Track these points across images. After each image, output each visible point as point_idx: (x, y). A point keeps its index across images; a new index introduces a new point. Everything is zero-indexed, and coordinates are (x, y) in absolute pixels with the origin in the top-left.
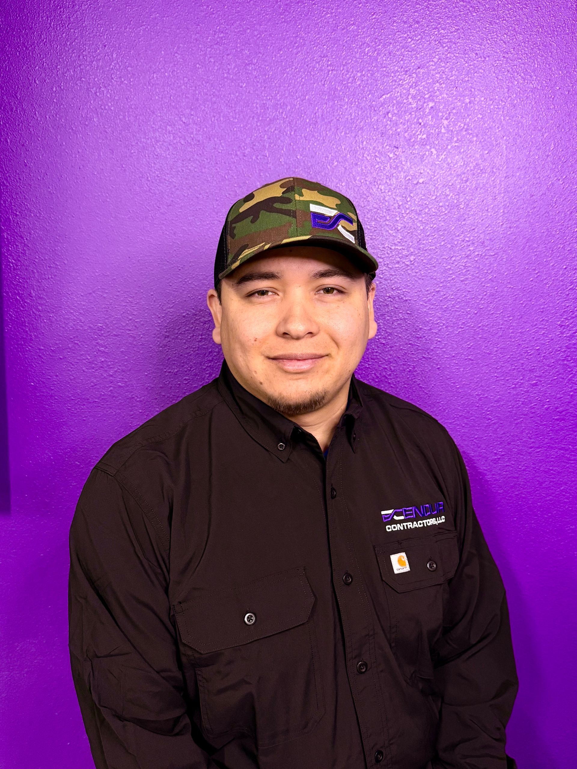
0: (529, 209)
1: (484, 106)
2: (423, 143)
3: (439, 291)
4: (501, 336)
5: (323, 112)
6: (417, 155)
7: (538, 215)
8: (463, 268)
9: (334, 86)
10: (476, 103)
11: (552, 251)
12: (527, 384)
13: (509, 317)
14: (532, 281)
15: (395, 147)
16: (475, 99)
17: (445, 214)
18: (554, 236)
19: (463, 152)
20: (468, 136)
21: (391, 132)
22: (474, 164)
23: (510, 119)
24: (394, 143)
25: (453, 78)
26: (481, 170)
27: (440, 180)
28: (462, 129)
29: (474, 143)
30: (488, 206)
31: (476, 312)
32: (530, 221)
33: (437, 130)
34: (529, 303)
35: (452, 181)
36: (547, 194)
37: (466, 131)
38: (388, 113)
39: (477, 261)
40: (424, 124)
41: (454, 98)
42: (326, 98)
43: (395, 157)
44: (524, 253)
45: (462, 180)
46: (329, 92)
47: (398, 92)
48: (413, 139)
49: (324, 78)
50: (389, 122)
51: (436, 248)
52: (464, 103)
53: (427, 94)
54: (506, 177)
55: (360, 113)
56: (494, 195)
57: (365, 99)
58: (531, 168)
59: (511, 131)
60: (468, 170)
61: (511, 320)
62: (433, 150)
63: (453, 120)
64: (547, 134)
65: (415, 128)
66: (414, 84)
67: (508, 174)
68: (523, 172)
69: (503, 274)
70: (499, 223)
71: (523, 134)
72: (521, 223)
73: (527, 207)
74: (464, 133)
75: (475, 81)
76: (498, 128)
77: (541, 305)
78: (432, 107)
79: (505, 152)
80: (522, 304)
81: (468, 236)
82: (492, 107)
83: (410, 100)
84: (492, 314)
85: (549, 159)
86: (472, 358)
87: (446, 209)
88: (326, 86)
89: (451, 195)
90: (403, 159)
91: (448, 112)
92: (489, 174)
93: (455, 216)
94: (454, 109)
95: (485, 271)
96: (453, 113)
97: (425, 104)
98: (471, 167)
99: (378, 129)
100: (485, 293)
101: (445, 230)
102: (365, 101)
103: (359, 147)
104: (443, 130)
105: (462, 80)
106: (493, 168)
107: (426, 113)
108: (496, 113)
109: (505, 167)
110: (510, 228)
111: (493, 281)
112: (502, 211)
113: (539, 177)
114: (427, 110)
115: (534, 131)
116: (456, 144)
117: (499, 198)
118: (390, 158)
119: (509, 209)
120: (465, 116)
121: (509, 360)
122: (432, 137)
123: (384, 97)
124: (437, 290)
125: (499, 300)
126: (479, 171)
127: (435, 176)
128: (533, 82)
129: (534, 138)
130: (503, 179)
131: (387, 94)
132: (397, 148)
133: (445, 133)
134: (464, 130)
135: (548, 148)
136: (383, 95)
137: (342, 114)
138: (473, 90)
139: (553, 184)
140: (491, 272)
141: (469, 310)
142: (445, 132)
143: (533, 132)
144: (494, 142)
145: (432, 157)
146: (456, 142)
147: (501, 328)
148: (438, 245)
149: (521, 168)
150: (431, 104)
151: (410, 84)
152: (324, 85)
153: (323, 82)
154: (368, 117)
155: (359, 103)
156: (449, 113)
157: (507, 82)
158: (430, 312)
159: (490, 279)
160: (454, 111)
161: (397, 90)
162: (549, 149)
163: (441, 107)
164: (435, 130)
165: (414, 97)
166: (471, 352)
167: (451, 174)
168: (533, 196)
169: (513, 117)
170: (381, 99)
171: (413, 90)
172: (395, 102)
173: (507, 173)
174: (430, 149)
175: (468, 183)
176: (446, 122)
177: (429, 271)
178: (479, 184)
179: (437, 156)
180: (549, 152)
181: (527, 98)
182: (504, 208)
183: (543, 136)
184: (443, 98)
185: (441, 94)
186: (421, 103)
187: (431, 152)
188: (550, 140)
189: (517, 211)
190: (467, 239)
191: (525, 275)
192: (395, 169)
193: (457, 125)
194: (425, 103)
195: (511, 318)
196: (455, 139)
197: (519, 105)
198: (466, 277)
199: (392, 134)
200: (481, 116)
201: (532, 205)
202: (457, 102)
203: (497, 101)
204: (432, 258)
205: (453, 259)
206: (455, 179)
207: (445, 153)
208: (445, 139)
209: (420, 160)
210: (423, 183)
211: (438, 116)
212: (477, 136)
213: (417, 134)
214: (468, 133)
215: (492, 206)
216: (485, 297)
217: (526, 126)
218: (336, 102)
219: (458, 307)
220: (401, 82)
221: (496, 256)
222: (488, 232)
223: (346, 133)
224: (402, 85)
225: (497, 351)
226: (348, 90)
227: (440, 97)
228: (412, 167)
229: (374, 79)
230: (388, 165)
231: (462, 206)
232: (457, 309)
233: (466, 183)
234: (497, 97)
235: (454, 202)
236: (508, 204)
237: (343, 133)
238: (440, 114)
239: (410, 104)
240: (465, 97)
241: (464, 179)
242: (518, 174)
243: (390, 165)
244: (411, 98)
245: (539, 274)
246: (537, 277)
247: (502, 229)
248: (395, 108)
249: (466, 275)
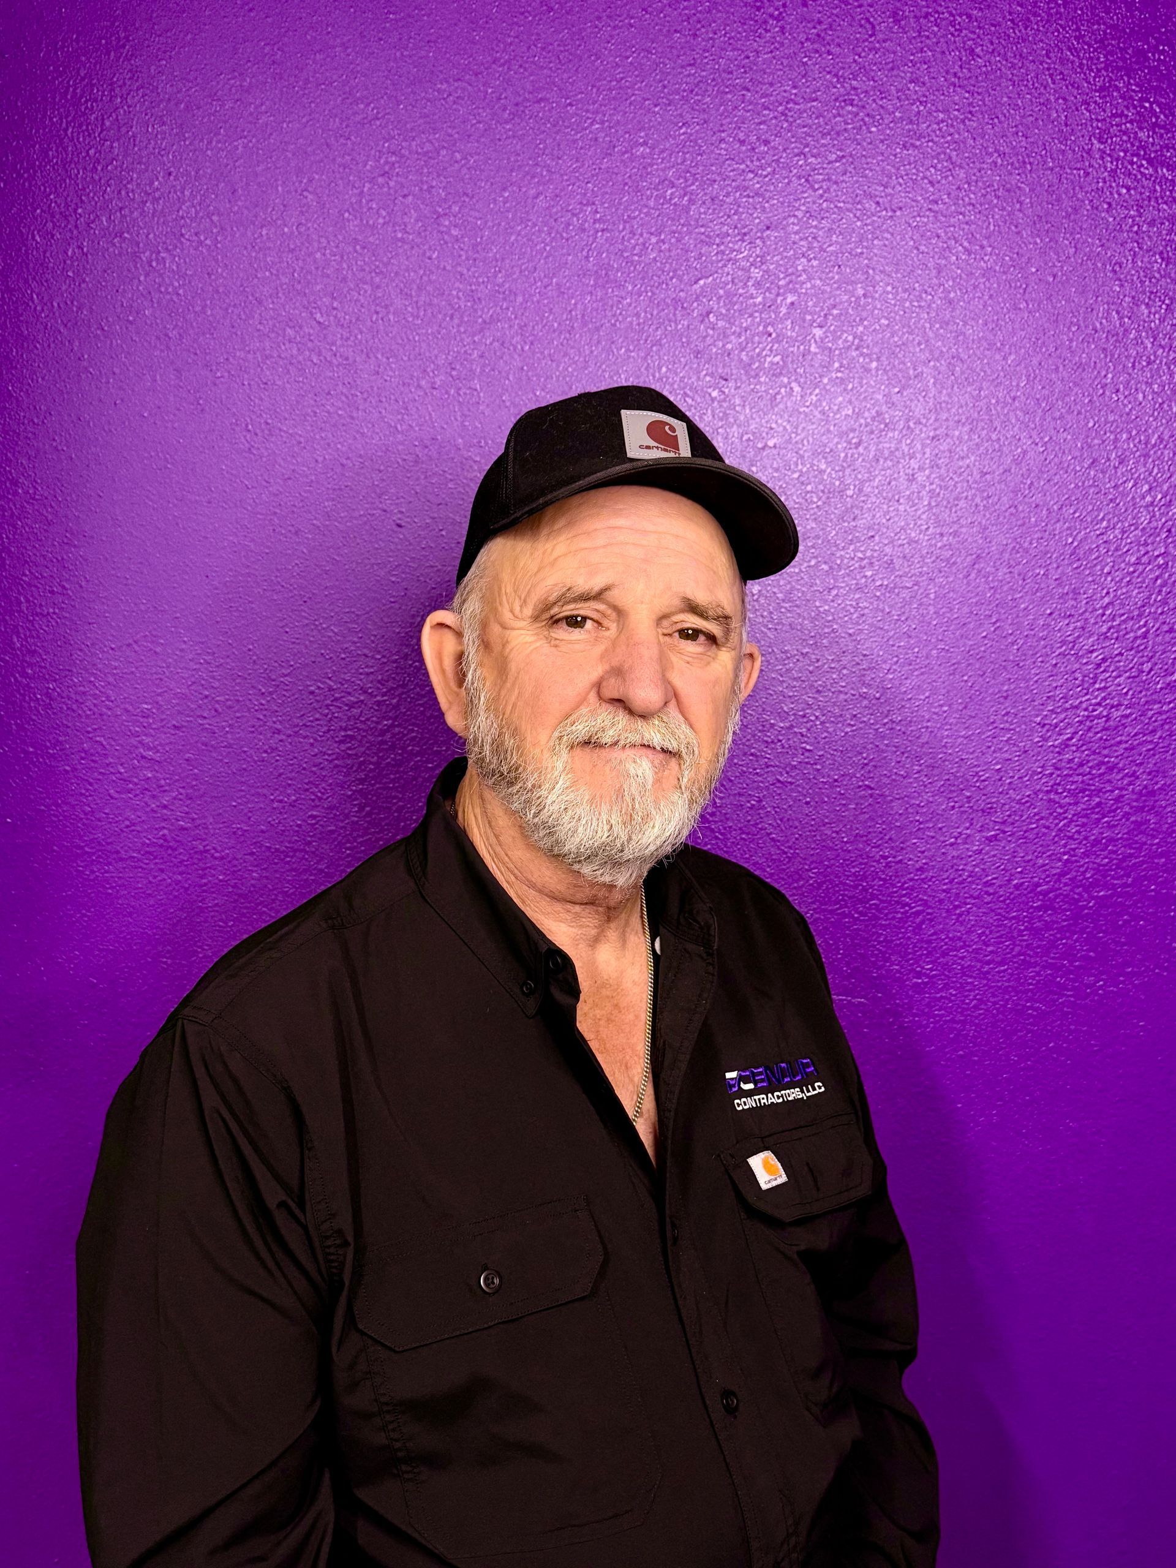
0: (978, 500)
1: (893, 302)
2: (776, 372)
3: (807, 652)
4: (927, 743)
5: (585, 309)
6: (764, 394)
7: (995, 511)
8: (852, 610)
9: (606, 261)
10: (877, 295)
11: (1024, 580)
12: (978, 836)
13: (941, 706)
14: (985, 637)
15: (721, 377)
16: (874, 287)
17: (818, 507)
18: (1027, 551)
19: (852, 390)
20: (861, 360)
21: (714, 350)
22: (873, 412)
23: (941, 327)
24: (720, 371)
25: (831, 248)
26: (886, 425)
27: (808, 441)
28: (849, 347)
29: (873, 372)
30: (899, 493)
31: (878, 695)
32: (980, 523)
33: (802, 347)
34: (981, 679)
35: (831, 445)
36: (1013, 471)
37: (857, 349)
38: (708, 314)
39: (878, 597)
40: (778, 336)
41: (835, 285)
42: (592, 282)
43: (722, 397)
44: (968, 584)
45: (850, 443)
46: (596, 272)
47: (728, 274)
48: (757, 364)
49: (586, 245)
50: (711, 332)
51: (801, 570)
52: (853, 296)
53: (784, 278)
54: (933, 438)
55: (655, 312)
56: (911, 472)
57: (664, 286)
58: (982, 420)
59: (944, 350)
60: (861, 426)
61: (945, 712)
62: (794, 385)
63: (832, 328)
64: (1012, 357)
65: (759, 343)
66: (759, 259)
67: (938, 432)
68: (967, 428)
69: (930, 623)
70: (921, 525)
71: (966, 357)
72: (962, 527)
73: (975, 495)
74: (854, 354)
75: (876, 255)
76: (919, 344)
77: (1003, 684)
78: (792, 304)
79: (933, 392)
80: (966, 681)
81: (862, 549)
82: (907, 304)
83: (753, 291)
84: (910, 699)
85: (1017, 403)
86: (872, 786)
87: (820, 499)
88: (591, 259)
89: (829, 470)
90: (738, 401)
91: (822, 314)
92: (901, 432)
93: (836, 511)
94: (834, 306)
95: (896, 617)
96: (832, 315)
97: (779, 299)
98: (866, 419)
99: (688, 343)
100: (895, 659)
101: (817, 537)
102: (666, 290)
103: (654, 377)
104: (813, 348)
105: (849, 253)
106: (908, 420)
107: (781, 315)
108: (914, 315)
109: (933, 418)
110: (942, 535)
111: (910, 637)
112: (926, 503)
113: (999, 439)
114: (784, 310)
115: (988, 350)
116: (839, 375)
117: (921, 477)
118: (713, 400)
119: (939, 499)
120: (854, 321)
121: (942, 790)
122: (792, 362)
123: (702, 282)
124: (805, 651)
125: (922, 674)
126: (882, 426)
127: (797, 435)
128: (986, 258)
129: (988, 364)
130: (929, 442)
131: (707, 278)
132: (726, 380)
133: (816, 354)
134: (854, 347)
135: (1014, 384)
136: (700, 279)
137: (621, 314)
138: (871, 272)
139: (1025, 452)
140: (906, 619)
141: (865, 690)
142: (817, 350)
143: (987, 352)
144: (911, 372)
145: (794, 399)
146: (838, 371)
147: (927, 727)
148: (805, 565)
149: (963, 420)
150: (790, 298)
151: (751, 259)
152: (587, 257)
153: (584, 253)
154: (670, 321)
155: (653, 294)
156: (826, 315)
157: (936, 257)
158: (791, 694)
159: (904, 633)
160: (835, 312)
161: (726, 270)
162: (1018, 385)
163: (810, 304)
164: (798, 347)
165: (758, 284)
166: (869, 772)
167: (829, 431)
168: (986, 474)
169: (947, 324)
170: (696, 287)
171: (757, 271)
172: (721, 292)
173: (935, 429)
174: (789, 383)
175: (861, 449)
176: (818, 332)
177: (789, 615)
178: (881, 451)
179: (802, 396)
180: (1018, 390)
181: (975, 287)
182: (931, 498)
183: (1005, 358)
184: (813, 286)
185: (810, 279)
186: (772, 296)
187: (791, 388)
188: (1018, 369)
189: (956, 502)
190: (860, 555)
191: (971, 626)
192: (721, 419)
193: (840, 337)
194: (778, 295)
195: (946, 708)
196: (837, 365)
197: (959, 301)
198: (860, 627)
199: (717, 354)
200: (886, 322)
201: (984, 491)
202: (840, 295)
203: (917, 293)
204: (793, 588)
205: (834, 592)
206: (836, 440)
207: (817, 391)
208: (817, 365)
209: (769, 402)
210: (775, 447)
211: (804, 320)
212: (878, 359)
213: (764, 353)
214: (862, 354)
215: (908, 493)
216: (894, 667)
217: (973, 340)
218: (610, 290)
219: (844, 684)
220: (733, 256)
221: (916, 588)
222: (900, 542)
223: (628, 350)
224: (736, 261)
225: (918, 772)
226: (632, 268)
227: (809, 285)
228: (754, 416)
229: (682, 249)
230: (709, 411)
231: (849, 493)
232: (842, 689)
233: (856, 448)
234: (917, 285)
235: (834, 484)
236: (938, 490)
237: (623, 350)
238: (808, 317)
239: (752, 297)
240: (857, 284)
241: (854, 441)
242: (957, 433)
243: (713, 411)
244: (753, 285)
245: (998, 624)
246: (994, 631)
247: (926, 538)
248: (722, 304)
249: (858, 624)
